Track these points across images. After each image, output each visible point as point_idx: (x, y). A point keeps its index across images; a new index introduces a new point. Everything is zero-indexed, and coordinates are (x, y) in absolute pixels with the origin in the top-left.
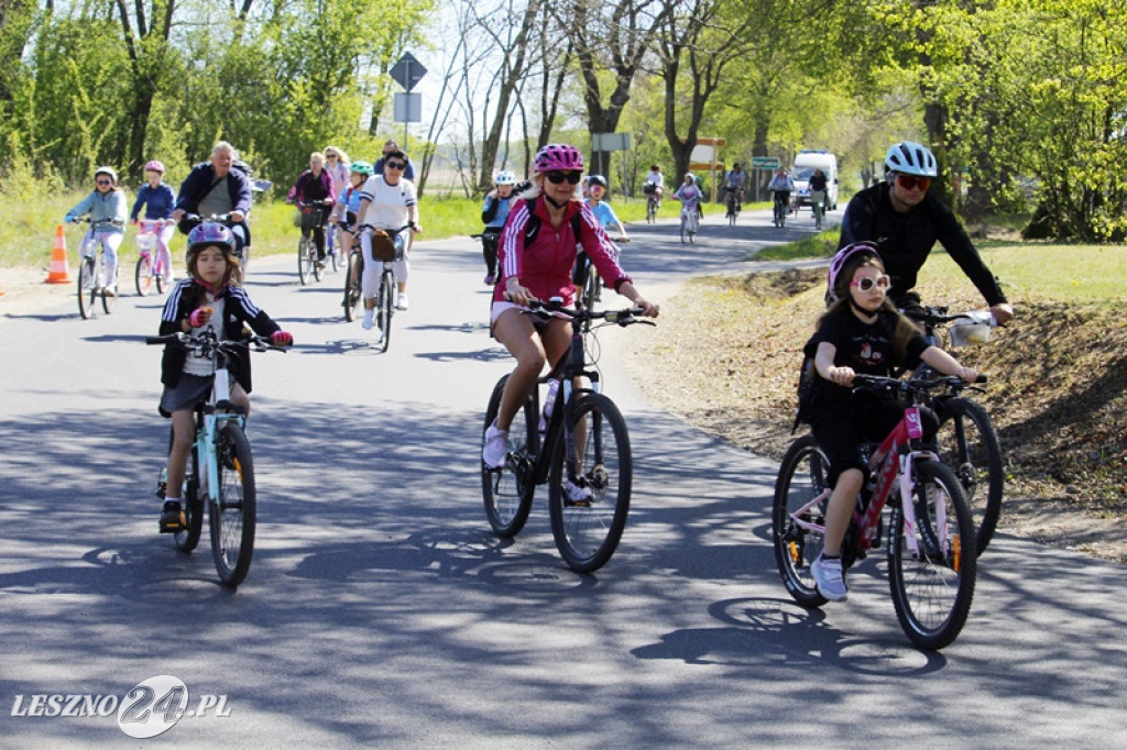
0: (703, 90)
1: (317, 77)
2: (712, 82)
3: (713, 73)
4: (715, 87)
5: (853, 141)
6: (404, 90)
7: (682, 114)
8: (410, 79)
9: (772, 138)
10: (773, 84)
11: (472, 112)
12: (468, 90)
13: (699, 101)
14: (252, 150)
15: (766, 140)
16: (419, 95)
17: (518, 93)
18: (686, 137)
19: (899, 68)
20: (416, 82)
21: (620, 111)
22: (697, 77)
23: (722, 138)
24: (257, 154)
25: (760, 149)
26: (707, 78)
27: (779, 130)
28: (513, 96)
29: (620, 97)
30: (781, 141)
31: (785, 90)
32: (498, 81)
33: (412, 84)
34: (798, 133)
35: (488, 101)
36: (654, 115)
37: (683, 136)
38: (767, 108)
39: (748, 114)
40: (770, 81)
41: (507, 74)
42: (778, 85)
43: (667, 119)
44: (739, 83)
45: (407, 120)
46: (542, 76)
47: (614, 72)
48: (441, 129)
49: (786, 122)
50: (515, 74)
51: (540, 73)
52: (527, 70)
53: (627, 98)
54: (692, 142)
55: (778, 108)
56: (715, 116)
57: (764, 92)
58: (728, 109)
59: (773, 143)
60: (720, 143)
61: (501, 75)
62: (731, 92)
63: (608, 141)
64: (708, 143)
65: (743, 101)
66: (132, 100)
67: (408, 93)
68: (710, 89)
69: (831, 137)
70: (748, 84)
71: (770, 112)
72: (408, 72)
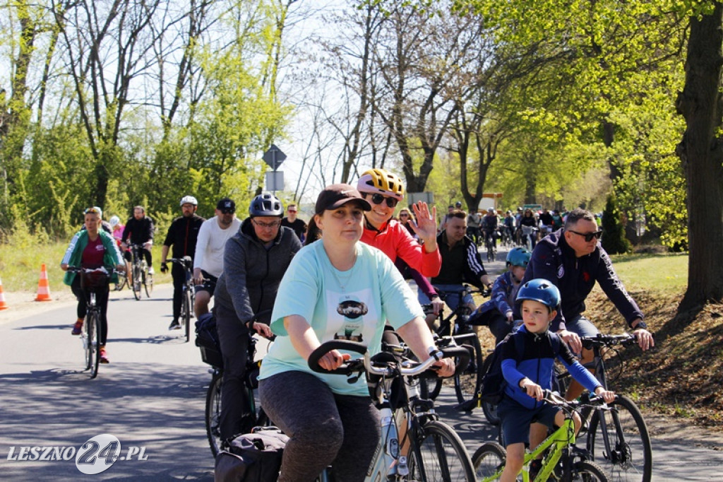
0: (485, 162)
1: (216, 162)
2: (492, 155)
3: (492, 148)
4: (494, 158)
5: (596, 191)
6: (272, 170)
7: (472, 177)
8: (276, 162)
9: (539, 190)
10: (537, 154)
11: (324, 181)
12: (321, 166)
13: (483, 169)
14: (170, 212)
15: (533, 193)
16: (282, 173)
17: (355, 166)
18: (475, 193)
19: (582, 145)
20: (280, 164)
21: (426, 177)
22: (481, 151)
23: (502, 193)
24: (176, 214)
25: (530, 199)
26: (488, 153)
27: (542, 185)
28: (352, 169)
29: (427, 168)
30: (547, 193)
31: (545, 157)
32: (341, 159)
33: (277, 165)
34: (556, 187)
35: (335, 173)
36: (456, 179)
37: (472, 192)
38: (534, 170)
39: (521, 176)
40: (534, 152)
41: (347, 155)
42: (541, 154)
43: (462, 181)
44: (515, 155)
45: (275, 189)
46: (372, 155)
47: (422, 151)
48: (302, 194)
49: (547, 180)
50: (353, 155)
51: (369, 154)
52: (360, 152)
53: (432, 168)
54: (479, 196)
55: (543, 171)
56: (500, 177)
57: (532, 160)
58: (508, 174)
59: (541, 194)
60: (499, 196)
61: (342, 157)
62: (508, 161)
63: (420, 198)
64: (491, 196)
65: (518, 166)
66: (95, 181)
67: (275, 172)
68: (490, 159)
69: (580, 189)
70: (520, 155)
71: (536, 174)
72: (274, 157)
